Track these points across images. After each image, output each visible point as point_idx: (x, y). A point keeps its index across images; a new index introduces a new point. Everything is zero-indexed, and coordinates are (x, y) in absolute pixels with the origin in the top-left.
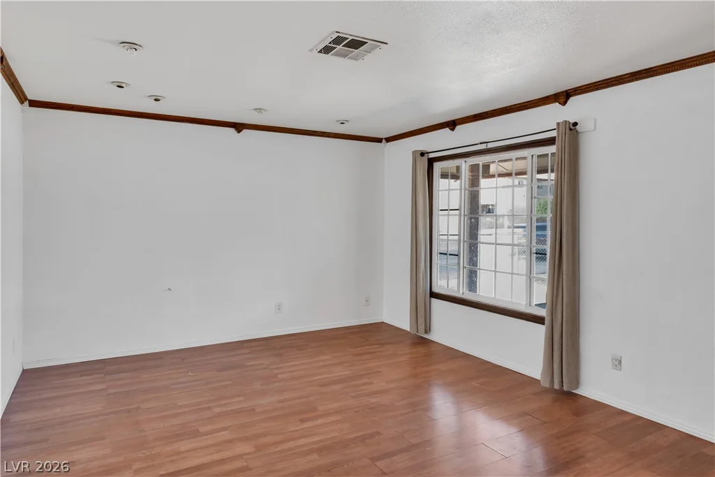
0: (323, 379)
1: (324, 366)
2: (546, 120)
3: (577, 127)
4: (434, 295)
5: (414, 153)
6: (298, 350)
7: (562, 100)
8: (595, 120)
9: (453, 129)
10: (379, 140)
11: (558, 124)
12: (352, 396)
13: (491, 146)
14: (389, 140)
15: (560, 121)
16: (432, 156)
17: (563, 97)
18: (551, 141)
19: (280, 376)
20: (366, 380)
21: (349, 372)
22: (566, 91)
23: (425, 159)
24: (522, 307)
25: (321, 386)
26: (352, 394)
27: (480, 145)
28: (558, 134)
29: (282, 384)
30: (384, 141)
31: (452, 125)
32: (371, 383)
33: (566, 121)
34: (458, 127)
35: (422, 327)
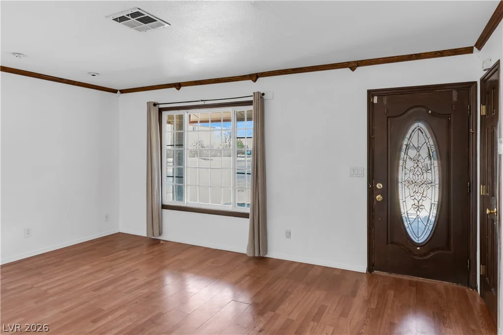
0: (92, 285)
1: (88, 275)
2: (246, 89)
3: (264, 96)
4: (164, 207)
5: (148, 103)
6: (56, 266)
7: (254, 79)
8: (273, 93)
9: (178, 89)
10: (115, 91)
11: (254, 93)
12: (125, 292)
13: (207, 103)
14: (122, 91)
15: (256, 91)
16: (161, 106)
17: (254, 77)
18: (249, 103)
19: (50, 291)
20: (130, 278)
21: (112, 275)
22: (257, 73)
23: (157, 108)
24: (230, 208)
25: (95, 290)
26: (125, 291)
27: (200, 102)
28: (254, 99)
29: (55, 298)
30: (118, 91)
31: (178, 86)
32: (136, 279)
33: (259, 92)
34: (182, 88)
35: (156, 232)
